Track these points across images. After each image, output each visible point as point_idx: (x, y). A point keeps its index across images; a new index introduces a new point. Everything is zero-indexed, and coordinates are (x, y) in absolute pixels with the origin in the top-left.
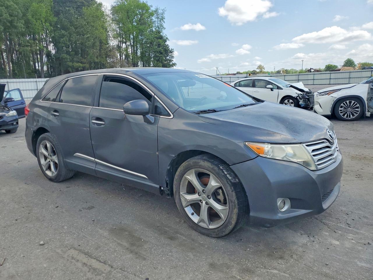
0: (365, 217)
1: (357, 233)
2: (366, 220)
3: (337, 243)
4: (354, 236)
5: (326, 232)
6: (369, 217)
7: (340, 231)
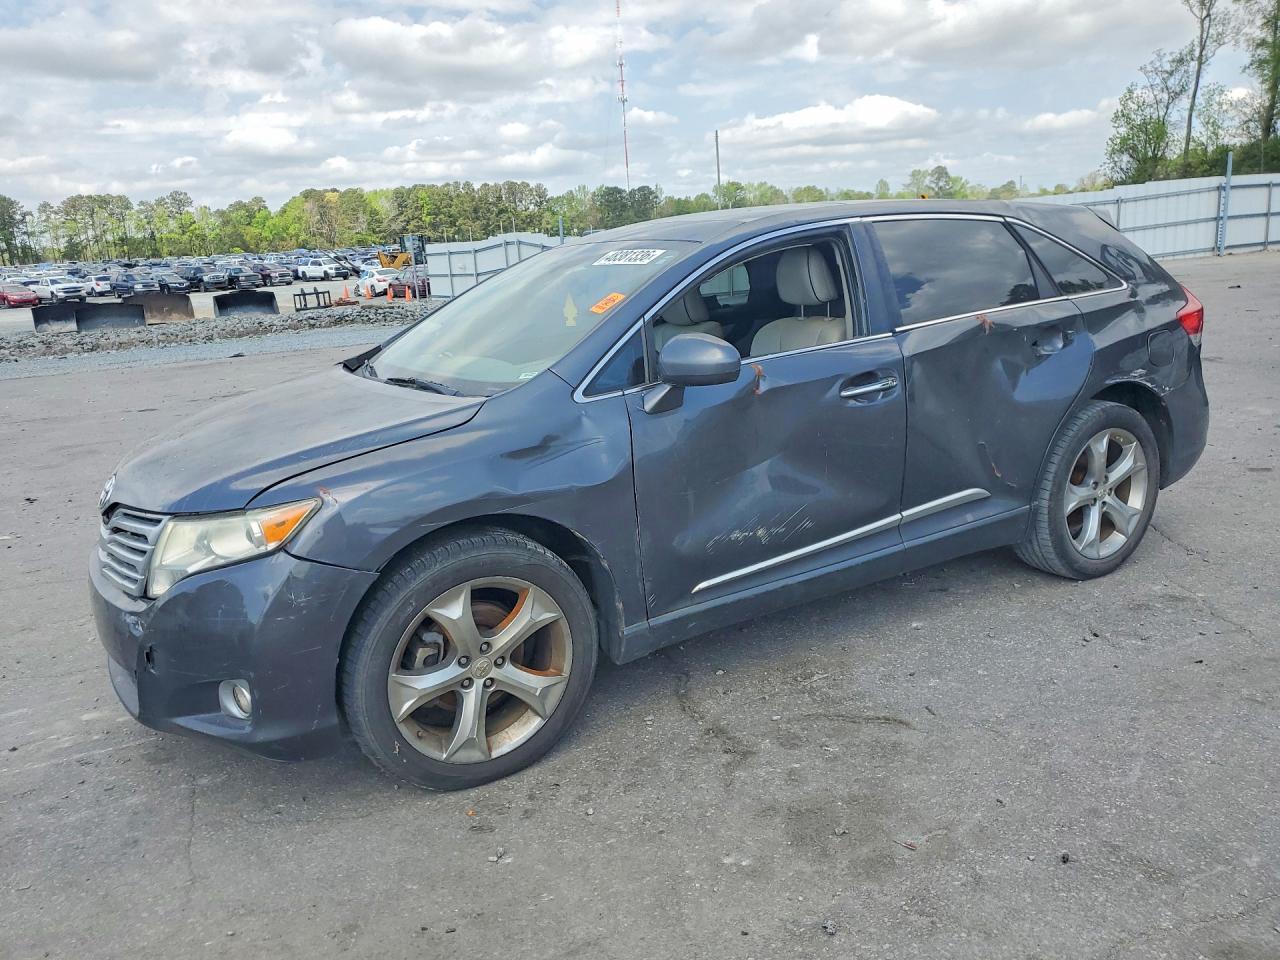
0: (51, 810)
1: (52, 756)
2: (47, 800)
3: (86, 717)
4: (56, 747)
5: (125, 721)
6: (41, 816)
7: (98, 740)
